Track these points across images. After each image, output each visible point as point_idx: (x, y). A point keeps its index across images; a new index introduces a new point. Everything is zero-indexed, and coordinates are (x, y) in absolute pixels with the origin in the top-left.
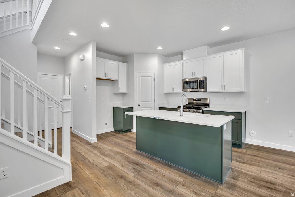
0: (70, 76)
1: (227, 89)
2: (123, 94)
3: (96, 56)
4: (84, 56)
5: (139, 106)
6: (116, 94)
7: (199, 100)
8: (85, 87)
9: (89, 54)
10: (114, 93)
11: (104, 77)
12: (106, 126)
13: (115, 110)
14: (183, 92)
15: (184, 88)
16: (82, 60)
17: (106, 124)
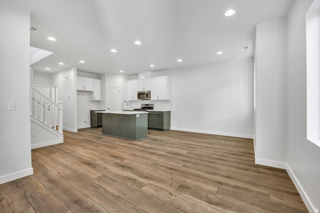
0: (56, 88)
1: (160, 99)
2: (98, 101)
3: (77, 76)
4: (68, 75)
5: (109, 109)
6: (93, 101)
7: (148, 105)
8: (69, 97)
9: (72, 74)
10: (91, 101)
11: (83, 90)
12: (85, 124)
13: (92, 112)
14: (138, 100)
15: (138, 97)
16: (67, 78)
17: (85, 122)
